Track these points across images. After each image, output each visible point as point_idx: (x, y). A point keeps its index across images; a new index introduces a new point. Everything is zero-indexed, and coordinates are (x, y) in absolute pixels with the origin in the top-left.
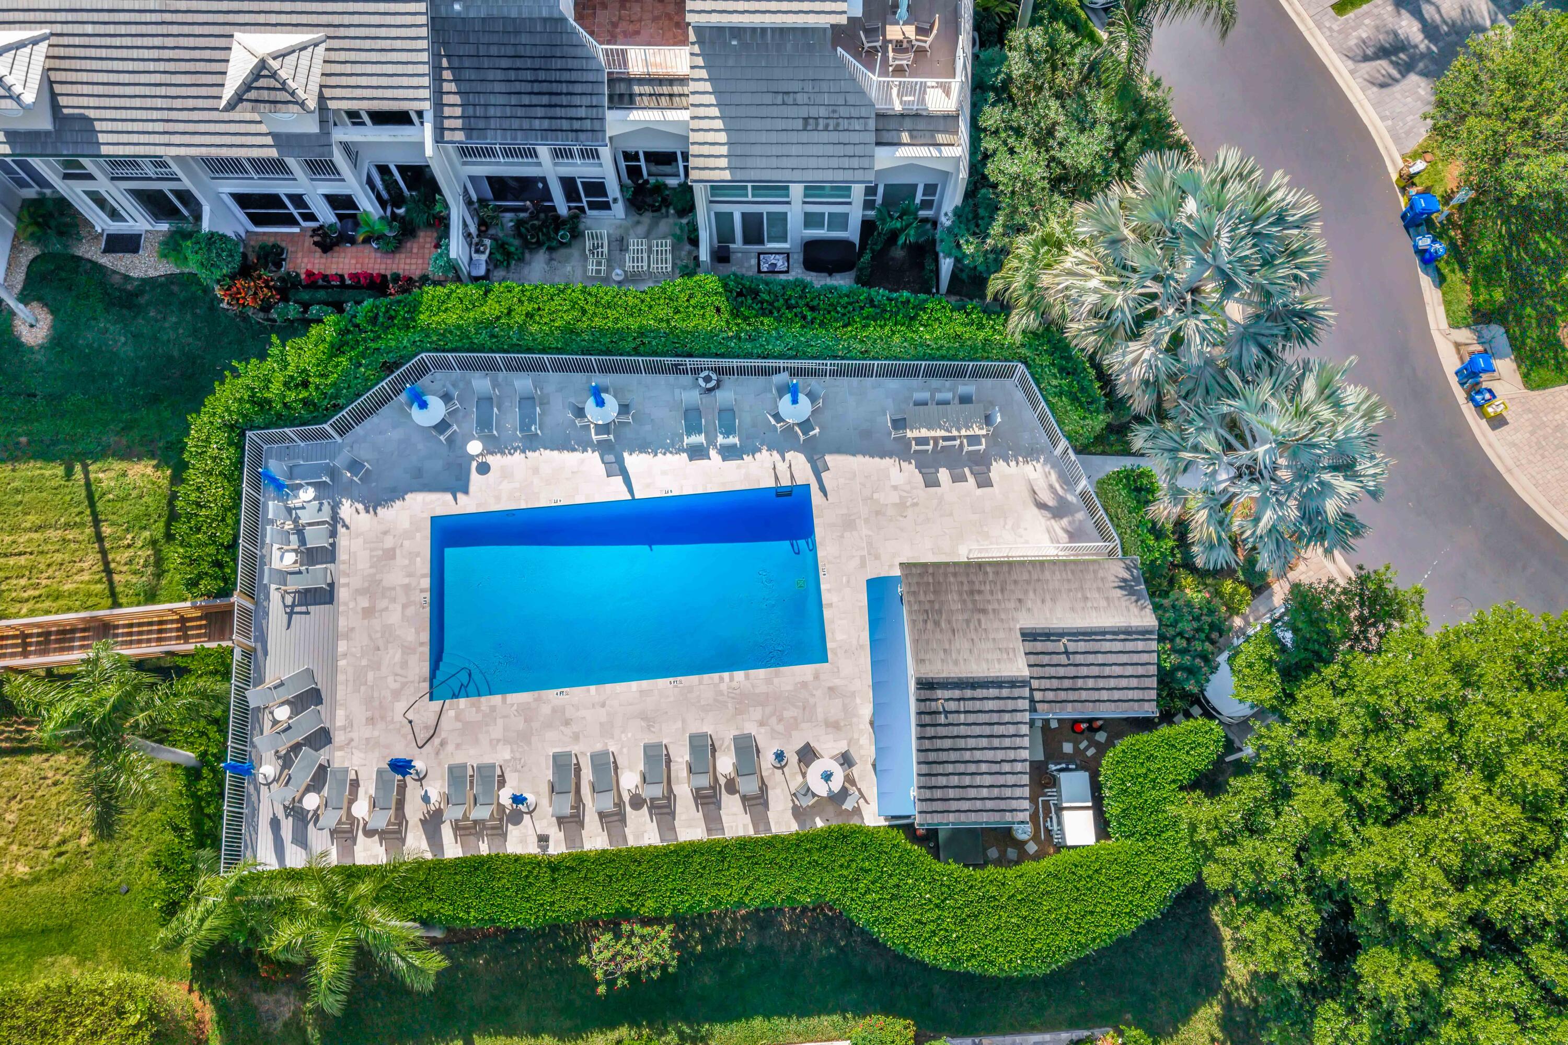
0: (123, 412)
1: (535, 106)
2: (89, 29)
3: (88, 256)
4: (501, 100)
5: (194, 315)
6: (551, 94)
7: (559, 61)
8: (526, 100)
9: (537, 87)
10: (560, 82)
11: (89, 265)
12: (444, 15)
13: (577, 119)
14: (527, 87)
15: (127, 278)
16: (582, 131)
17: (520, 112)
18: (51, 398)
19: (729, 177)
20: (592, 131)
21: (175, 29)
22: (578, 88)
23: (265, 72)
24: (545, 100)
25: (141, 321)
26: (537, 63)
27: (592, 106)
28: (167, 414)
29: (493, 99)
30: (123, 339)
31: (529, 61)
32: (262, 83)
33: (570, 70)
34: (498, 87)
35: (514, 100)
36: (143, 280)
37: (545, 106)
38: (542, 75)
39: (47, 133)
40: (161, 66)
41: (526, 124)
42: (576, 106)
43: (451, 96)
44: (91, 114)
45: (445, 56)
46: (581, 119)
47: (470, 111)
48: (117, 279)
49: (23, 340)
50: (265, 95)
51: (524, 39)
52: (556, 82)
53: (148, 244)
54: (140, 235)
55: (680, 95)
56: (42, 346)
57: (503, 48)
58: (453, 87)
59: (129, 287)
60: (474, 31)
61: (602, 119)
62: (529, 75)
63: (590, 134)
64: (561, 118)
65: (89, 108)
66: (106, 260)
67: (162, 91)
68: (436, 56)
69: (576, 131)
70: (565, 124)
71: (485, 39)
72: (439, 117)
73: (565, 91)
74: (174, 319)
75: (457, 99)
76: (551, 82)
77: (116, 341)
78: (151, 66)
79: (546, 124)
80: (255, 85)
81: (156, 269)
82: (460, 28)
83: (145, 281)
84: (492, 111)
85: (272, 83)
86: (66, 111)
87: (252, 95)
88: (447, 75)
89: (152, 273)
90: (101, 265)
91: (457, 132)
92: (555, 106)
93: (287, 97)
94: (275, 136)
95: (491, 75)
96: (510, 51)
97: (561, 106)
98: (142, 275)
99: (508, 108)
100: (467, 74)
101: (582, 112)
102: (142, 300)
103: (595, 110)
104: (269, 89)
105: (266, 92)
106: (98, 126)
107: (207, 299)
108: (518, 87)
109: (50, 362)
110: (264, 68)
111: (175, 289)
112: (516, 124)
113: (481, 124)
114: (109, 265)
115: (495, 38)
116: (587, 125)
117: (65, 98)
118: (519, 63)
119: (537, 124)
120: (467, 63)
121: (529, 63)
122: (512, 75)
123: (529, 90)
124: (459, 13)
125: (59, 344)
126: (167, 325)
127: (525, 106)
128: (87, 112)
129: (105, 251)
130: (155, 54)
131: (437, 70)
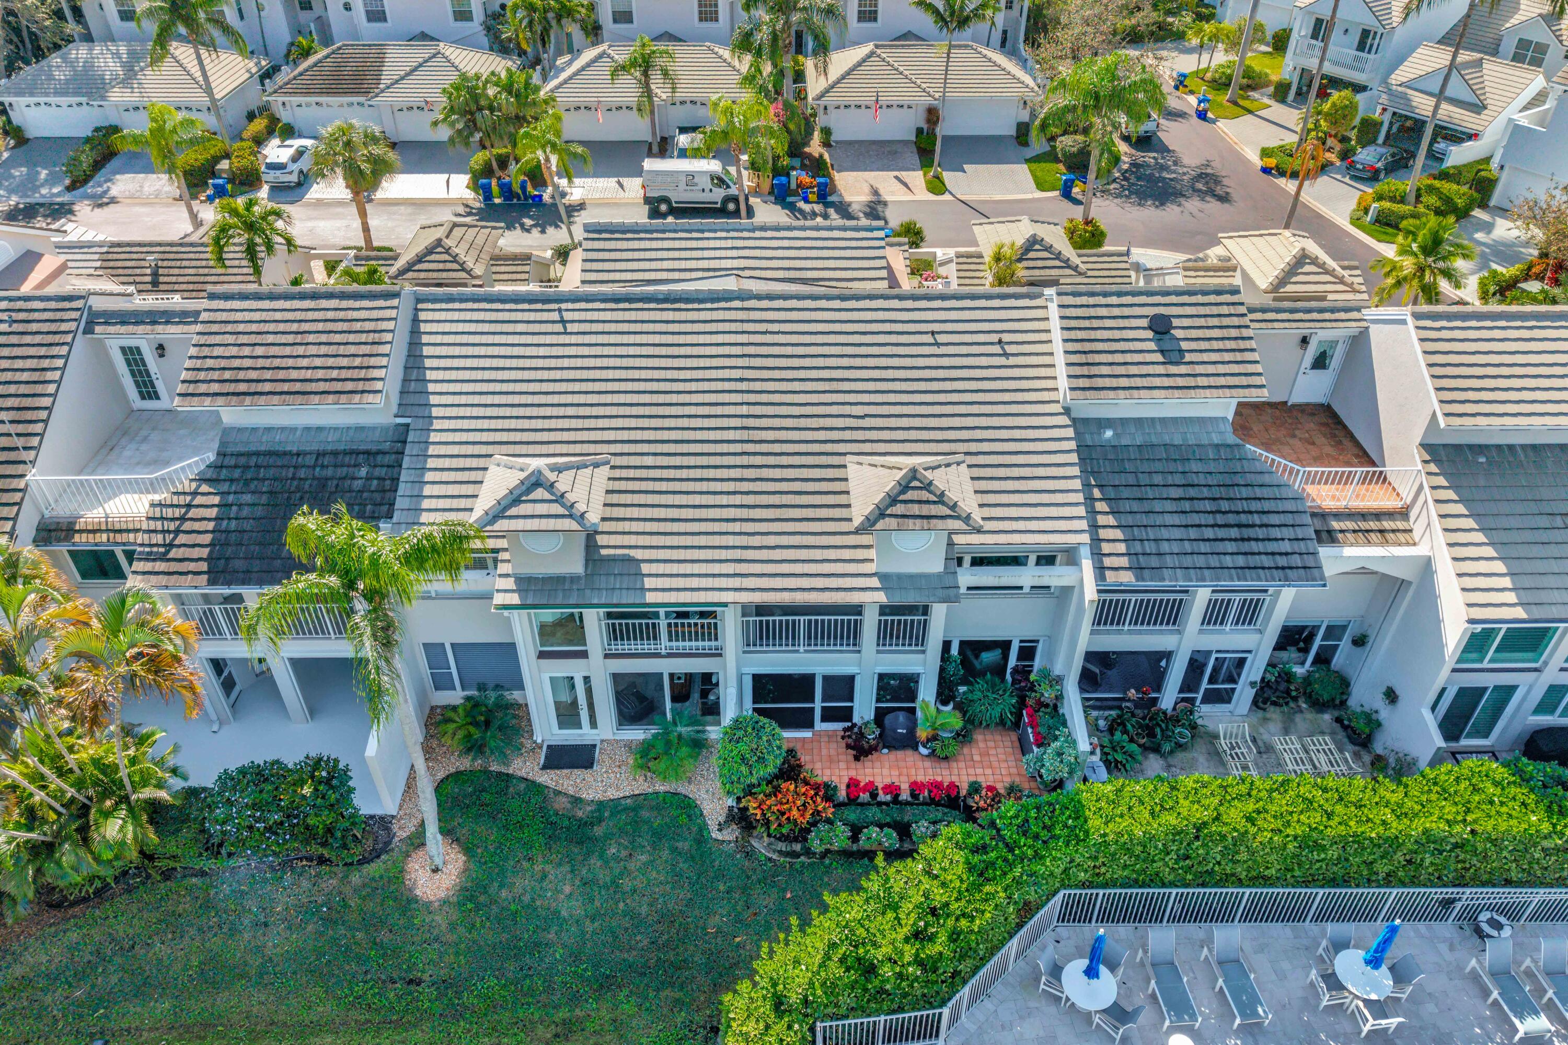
0: (557, 1007)
1: (1222, 540)
2: (649, 461)
3: (523, 773)
4: (1177, 533)
5: (674, 850)
6: (1239, 526)
7: (1243, 489)
8: (1209, 533)
9: (1220, 519)
10: (1250, 512)
11: (522, 786)
12: (1090, 443)
13: (1281, 554)
14: (1210, 519)
15: (577, 801)
16: (1291, 568)
17: (1204, 547)
18: (443, 985)
19: (1524, 616)
20: (1305, 568)
21: (758, 460)
22: (1274, 519)
23: (915, 483)
24: (1234, 533)
25: (595, 862)
26: (1216, 492)
27: (1297, 539)
28: (629, 1008)
29: (1165, 533)
30: (567, 889)
31: (1205, 490)
32: (910, 495)
33: (1260, 499)
34: (1169, 519)
35: (1193, 533)
36: (600, 803)
37: (1235, 540)
38: (1225, 505)
39: (574, 579)
40: (737, 499)
41: (1214, 561)
42: (1276, 540)
43: (1110, 530)
44: (638, 554)
45: (1096, 486)
46: (1287, 554)
47: (1138, 547)
48: (561, 804)
49: (418, 892)
50: (915, 509)
51: (1194, 466)
52: (1244, 512)
53: (605, 757)
54: (594, 746)
55: (1393, 531)
56: (445, 902)
57: (1170, 477)
58: (1110, 520)
59: (580, 814)
60: (1129, 460)
61: (1315, 554)
62: (1208, 506)
63: (1302, 571)
64: (1259, 553)
65: (636, 547)
66: (547, 779)
67: (737, 527)
68: (1087, 485)
69: (1283, 568)
70: (1266, 561)
71: (1146, 467)
72: (1097, 555)
73: (1258, 522)
74: (644, 858)
75: (1118, 534)
76: (1238, 513)
77: (558, 891)
78: (724, 500)
79: (1241, 561)
80: (902, 497)
81: (618, 789)
82: (1111, 456)
83: (601, 805)
84: (1165, 547)
85: (925, 495)
86: (604, 552)
87: (899, 509)
88: (1101, 506)
89: (613, 794)
90: (540, 785)
91: (1122, 572)
92: (1249, 539)
93: (944, 510)
94: (883, 577)
95: (1158, 506)
96: (1179, 479)
97: (1257, 540)
98: (599, 796)
99: (1186, 543)
100: (1126, 506)
101: (1286, 546)
102: (598, 831)
103: (1302, 543)
104: (920, 502)
105: (916, 506)
106: (645, 568)
107: (695, 829)
108: (1196, 519)
109: (452, 927)
110: (914, 478)
111: (645, 814)
112: (1200, 561)
113: (1154, 562)
114: (552, 785)
115: (1158, 466)
116: (1296, 560)
117: (605, 537)
118: (1192, 492)
119: (1228, 561)
120: (1126, 493)
121: (1205, 492)
122: (1187, 506)
123: (1211, 522)
124: (1109, 440)
125: (471, 899)
126: (632, 866)
127: (1208, 540)
128: (632, 553)
129: (545, 767)
130: (731, 486)
131: (1090, 500)
